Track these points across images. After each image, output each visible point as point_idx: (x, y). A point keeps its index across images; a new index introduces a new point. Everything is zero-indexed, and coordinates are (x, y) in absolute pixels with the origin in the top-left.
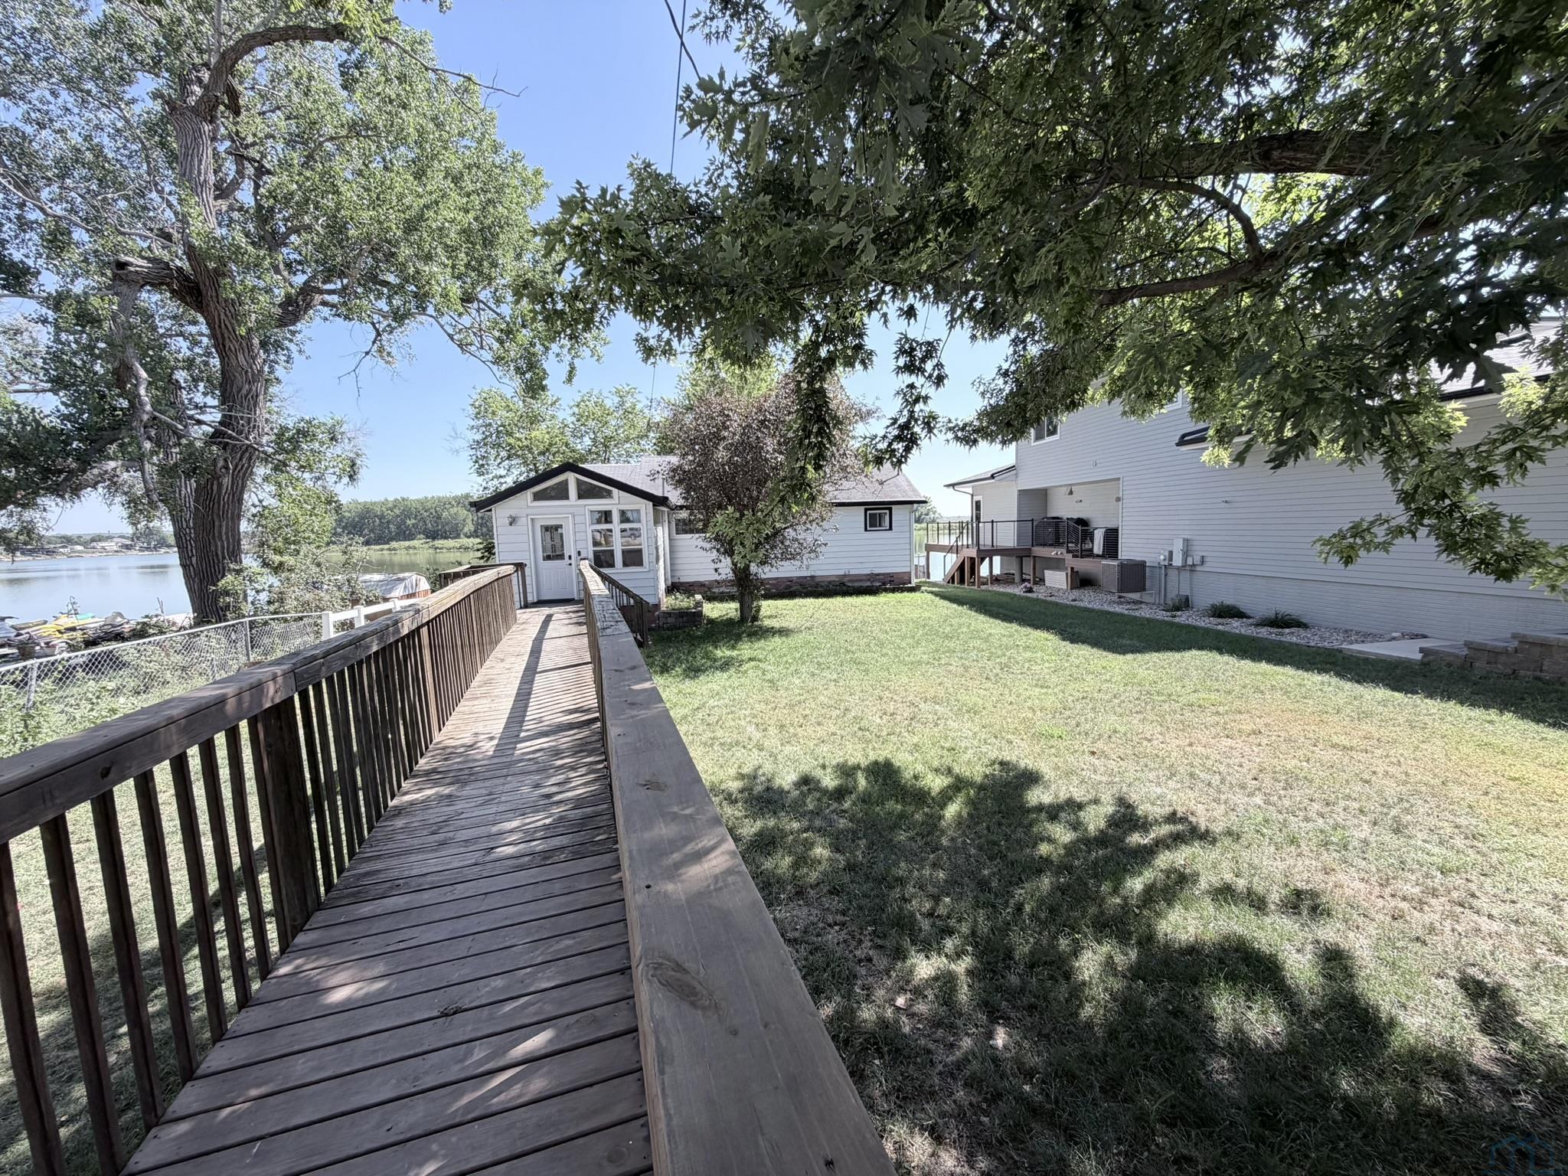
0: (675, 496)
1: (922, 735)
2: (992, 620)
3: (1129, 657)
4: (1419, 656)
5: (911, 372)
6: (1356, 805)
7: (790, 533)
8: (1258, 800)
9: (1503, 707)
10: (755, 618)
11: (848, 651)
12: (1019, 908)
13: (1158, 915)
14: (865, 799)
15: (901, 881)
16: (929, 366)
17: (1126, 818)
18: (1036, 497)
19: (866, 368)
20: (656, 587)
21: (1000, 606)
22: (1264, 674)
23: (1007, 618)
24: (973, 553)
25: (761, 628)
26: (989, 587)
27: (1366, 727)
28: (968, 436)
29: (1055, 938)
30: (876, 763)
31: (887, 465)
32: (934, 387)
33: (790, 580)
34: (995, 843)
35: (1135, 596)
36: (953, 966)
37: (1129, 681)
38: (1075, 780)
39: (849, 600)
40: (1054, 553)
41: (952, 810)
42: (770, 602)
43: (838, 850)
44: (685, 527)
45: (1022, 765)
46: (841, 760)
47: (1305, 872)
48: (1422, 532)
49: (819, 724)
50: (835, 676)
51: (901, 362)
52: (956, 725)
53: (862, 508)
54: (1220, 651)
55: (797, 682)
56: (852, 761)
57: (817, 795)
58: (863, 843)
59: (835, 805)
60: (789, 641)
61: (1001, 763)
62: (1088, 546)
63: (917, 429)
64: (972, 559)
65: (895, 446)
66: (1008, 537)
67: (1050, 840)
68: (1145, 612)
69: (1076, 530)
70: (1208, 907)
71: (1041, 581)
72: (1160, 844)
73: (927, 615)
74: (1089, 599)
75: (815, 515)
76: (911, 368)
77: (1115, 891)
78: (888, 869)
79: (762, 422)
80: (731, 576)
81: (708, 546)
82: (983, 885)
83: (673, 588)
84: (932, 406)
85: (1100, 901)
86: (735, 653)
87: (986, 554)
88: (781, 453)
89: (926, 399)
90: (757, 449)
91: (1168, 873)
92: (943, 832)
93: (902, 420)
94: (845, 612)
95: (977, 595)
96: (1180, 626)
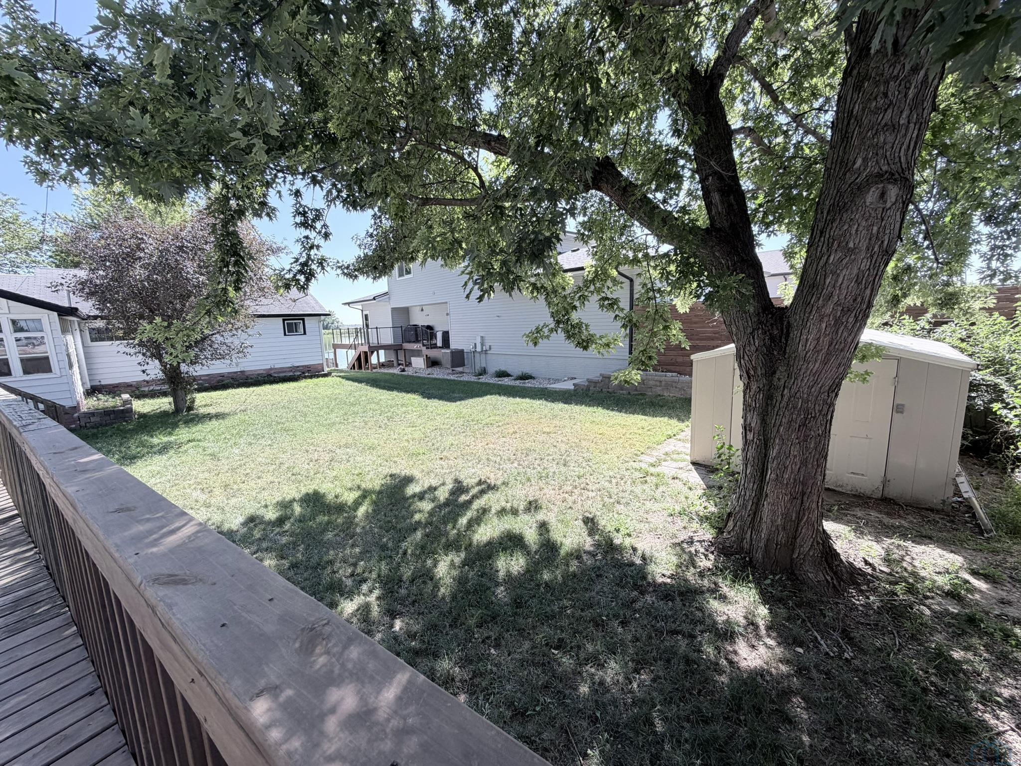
0: (86, 307)
1: (339, 469)
2: (381, 391)
3: (458, 403)
4: (572, 387)
5: (306, 228)
6: (551, 458)
7: (218, 338)
8: (516, 465)
9: (598, 405)
10: (190, 408)
11: (279, 423)
12: (405, 553)
13: (474, 532)
14: (301, 520)
15: (331, 562)
16: (318, 225)
17: (459, 488)
18: (402, 313)
19: (271, 219)
20: (72, 391)
21: (386, 381)
22: (518, 404)
23: (390, 388)
24: (366, 348)
25: (197, 415)
26: (378, 370)
27: (556, 422)
28: (351, 272)
29: (425, 561)
30: (307, 494)
31: (294, 290)
32: (323, 240)
33: (222, 375)
34: (389, 522)
35: (460, 369)
36: (368, 599)
37: (459, 415)
38: (433, 475)
39: (275, 386)
40: (415, 346)
41: (362, 511)
42: (204, 394)
43: (282, 558)
44: (99, 335)
45: (403, 474)
46: (280, 499)
47: (532, 493)
48: (560, 330)
49: (259, 478)
50: (270, 442)
51: (299, 219)
52: (361, 459)
53: (281, 319)
54: (500, 394)
55: (237, 451)
56: (288, 498)
57: (263, 526)
58: (301, 548)
59: (278, 530)
60: (227, 422)
61: (391, 476)
62: (434, 342)
63: (314, 267)
64: (366, 353)
65: (298, 277)
66: (387, 338)
67: (420, 511)
68: (465, 378)
69: (427, 333)
70: (495, 520)
71: (409, 364)
72: (475, 497)
73: (337, 391)
74: (437, 373)
75: (239, 324)
76: (305, 225)
77: (454, 527)
78: (321, 559)
79: (181, 248)
80: (161, 375)
81: (132, 351)
82: (384, 548)
83: (92, 391)
84: (322, 252)
85: (447, 534)
86: (172, 438)
87: (373, 349)
88: (202, 274)
89: (318, 247)
90: (177, 270)
91: (478, 511)
92: (357, 525)
93: (302, 260)
94: (273, 396)
95: (371, 376)
96: (482, 384)
